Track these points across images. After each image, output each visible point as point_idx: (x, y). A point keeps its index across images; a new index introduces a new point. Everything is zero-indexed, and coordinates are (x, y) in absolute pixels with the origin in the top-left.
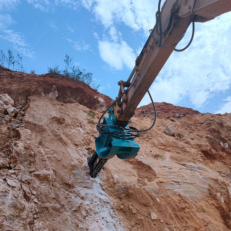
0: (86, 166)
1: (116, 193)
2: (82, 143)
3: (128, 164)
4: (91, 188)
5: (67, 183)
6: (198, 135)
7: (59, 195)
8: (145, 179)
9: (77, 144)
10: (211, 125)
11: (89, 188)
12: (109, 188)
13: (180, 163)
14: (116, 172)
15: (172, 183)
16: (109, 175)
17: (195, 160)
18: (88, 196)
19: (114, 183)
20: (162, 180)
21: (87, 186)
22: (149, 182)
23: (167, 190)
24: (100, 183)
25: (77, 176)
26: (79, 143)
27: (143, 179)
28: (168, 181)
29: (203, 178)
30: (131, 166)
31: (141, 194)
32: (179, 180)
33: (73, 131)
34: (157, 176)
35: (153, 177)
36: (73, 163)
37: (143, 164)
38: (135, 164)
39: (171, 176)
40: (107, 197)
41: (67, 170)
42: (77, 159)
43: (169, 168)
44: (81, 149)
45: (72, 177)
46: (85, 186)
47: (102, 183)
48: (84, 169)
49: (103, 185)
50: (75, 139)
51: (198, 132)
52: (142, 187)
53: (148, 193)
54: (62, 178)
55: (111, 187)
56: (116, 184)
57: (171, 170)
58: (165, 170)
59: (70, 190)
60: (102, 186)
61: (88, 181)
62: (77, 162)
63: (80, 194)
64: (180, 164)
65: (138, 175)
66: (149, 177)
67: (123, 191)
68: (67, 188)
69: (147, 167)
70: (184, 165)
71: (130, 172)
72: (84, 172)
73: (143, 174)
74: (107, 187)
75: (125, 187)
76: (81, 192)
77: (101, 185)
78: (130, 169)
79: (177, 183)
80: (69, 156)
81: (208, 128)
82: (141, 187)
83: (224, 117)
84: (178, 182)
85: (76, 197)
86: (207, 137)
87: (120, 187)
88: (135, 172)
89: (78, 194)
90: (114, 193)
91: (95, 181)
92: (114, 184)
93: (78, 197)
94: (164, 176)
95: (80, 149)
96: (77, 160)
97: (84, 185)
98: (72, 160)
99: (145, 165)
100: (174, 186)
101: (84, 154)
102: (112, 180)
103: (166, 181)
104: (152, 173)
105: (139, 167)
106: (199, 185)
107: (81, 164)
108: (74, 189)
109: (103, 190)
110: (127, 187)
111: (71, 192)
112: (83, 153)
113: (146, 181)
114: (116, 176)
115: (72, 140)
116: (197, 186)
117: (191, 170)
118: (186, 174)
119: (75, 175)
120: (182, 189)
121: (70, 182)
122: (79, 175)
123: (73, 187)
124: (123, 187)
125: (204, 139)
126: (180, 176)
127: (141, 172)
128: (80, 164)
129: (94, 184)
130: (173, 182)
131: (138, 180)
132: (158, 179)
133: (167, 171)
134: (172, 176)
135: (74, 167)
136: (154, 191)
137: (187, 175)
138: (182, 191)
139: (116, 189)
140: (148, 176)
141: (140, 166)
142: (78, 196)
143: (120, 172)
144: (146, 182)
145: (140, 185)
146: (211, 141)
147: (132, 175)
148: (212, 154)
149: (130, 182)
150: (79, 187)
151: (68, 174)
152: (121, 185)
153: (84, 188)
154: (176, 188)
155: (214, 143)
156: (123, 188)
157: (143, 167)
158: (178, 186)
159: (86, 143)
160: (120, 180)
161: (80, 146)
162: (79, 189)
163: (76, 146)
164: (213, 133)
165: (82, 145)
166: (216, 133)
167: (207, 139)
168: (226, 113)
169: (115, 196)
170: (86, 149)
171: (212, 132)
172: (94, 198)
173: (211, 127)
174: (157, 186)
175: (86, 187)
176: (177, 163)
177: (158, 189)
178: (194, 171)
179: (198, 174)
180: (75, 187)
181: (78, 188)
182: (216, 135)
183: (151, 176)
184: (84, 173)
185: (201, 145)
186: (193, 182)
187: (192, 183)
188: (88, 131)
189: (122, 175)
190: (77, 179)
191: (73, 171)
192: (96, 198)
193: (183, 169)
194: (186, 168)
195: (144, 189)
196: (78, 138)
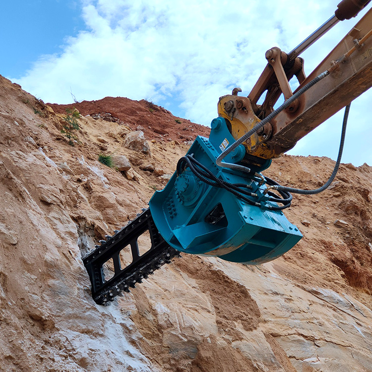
0: (80, 268)
1: (166, 355)
2: (63, 200)
3: (185, 275)
4: (102, 335)
5: (38, 313)
6: (314, 216)
7: (22, 351)
8: (236, 324)
9: (49, 200)
10: (345, 194)
11: (97, 335)
12: (147, 340)
13: (304, 286)
14: (158, 295)
15: (298, 341)
16: (142, 302)
17: (333, 283)
18: (97, 357)
19: (158, 325)
20: (277, 330)
21: (91, 328)
22: (247, 330)
23: (290, 357)
24: (123, 322)
25: (62, 296)
26: (55, 199)
27: (231, 321)
28: (290, 332)
29: (365, 333)
30: (193, 282)
31: (232, 363)
32: (314, 333)
33: (30, 158)
34: (263, 317)
35: (255, 318)
36: (48, 257)
37: (226, 282)
38: (203, 278)
39: (293, 319)
40: (146, 365)
41: (33, 277)
42: (58, 247)
43: (287, 297)
44: (60, 217)
45: (47, 298)
46: (84, 327)
47: (129, 323)
48: (79, 279)
49: (131, 328)
50: (41, 185)
51: (313, 208)
52: (234, 344)
53: (247, 360)
54: (23, 299)
55: (152, 336)
56: (164, 329)
57: (290, 305)
58: (278, 303)
59: (45, 336)
60: (130, 331)
61: (93, 315)
62: (58, 253)
63: (74, 350)
64: (304, 289)
65: (214, 308)
66: (245, 317)
67: (185, 349)
68: (37, 329)
69: (238, 289)
70: (315, 293)
71: (195, 299)
72: (79, 286)
73: (228, 308)
74: (141, 336)
75: (189, 341)
76: (76, 344)
77: (127, 328)
78: (194, 292)
79: (310, 342)
80: (35, 234)
81: (337, 199)
82: (229, 343)
83: (361, 175)
84: (312, 339)
85: (66, 357)
86: (337, 225)
87: (177, 339)
88: (208, 301)
89: (70, 351)
90: (163, 356)
91: (111, 317)
92: (159, 330)
93: (70, 359)
94: (278, 319)
95: (56, 216)
96: (56, 249)
97: (81, 325)
98: (45, 248)
99: (232, 283)
100: (304, 349)
101: (71, 234)
102: (151, 317)
103: (285, 333)
104: (252, 307)
105: (216, 287)
106: (361, 352)
107: (70, 261)
108: (56, 335)
109: (133, 342)
110: (196, 339)
111: (47, 342)
112: (67, 230)
113: (239, 326)
114: (160, 307)
115: (32, 188)
116: (357, 354)
117: (334, 310)
118: (326, 317)
119: (54, 292)
120: (324, 359)
121: (46, 314)
122: (65, 294)
123: (53, 328)
124: (186, 340)
125: (331, 228)
126: (315, 321)
127: (223, 302)
128: (67, 261)
129: (109, 323)
130: (302, 338)
131: (218, 322)
132: (266, 325)
133: (283, 307)
134: (296, 321)
135: (51, 269)
136: (263, 357)
137: (328, 320)
138: (323, 363)
139: (165, 344)
140: (244, 315)
141: (220, 286)
142: (70, 356)
143: (169, 296)
144: (240, 330)
145: (227, 337)
146: (347, 235)
147: (203, 308)
148: (356, 271)
149: (201, 328)
150: (69, 331)
151: (36, 289)
152: (178, 332)
153: (83, 333)
154: (311, 354)
155: (356, 242)
156: (184, 343)
157: (228, 290)
158: (313, 348)
159: (69, 200)
160: (174, 319)
161: (55, 208)
162: (71, 334)
163: (44, 207)
164: (351, 214)
165: (61, 205)
166: (358, 214)
167: (338, 230)
168: (365, 164)
169: (164, 362)
170: (73, 218)
171: (350, 212)
172: (114, 366)
173: (347, 198)
174: (269, 345)
175: (87, 332)
176: (298, 286)
177: (273, 353)
178: (341, 312)
179: (350, 321)
180: (58, 330)
181: (66, 333)
182: (359, 223)
183: (249, 316)
184: (79, 289)
185: (330, 243)
186: (347, 343)
187: (343, 344)
188: (65, 164)
189: (175, 304)
190: (61, 306)
191: (51, 282)
192: (120, 366)
193: (316, 303)
194: (322, 302)
195: (238, 350)
196: (47, 183)
